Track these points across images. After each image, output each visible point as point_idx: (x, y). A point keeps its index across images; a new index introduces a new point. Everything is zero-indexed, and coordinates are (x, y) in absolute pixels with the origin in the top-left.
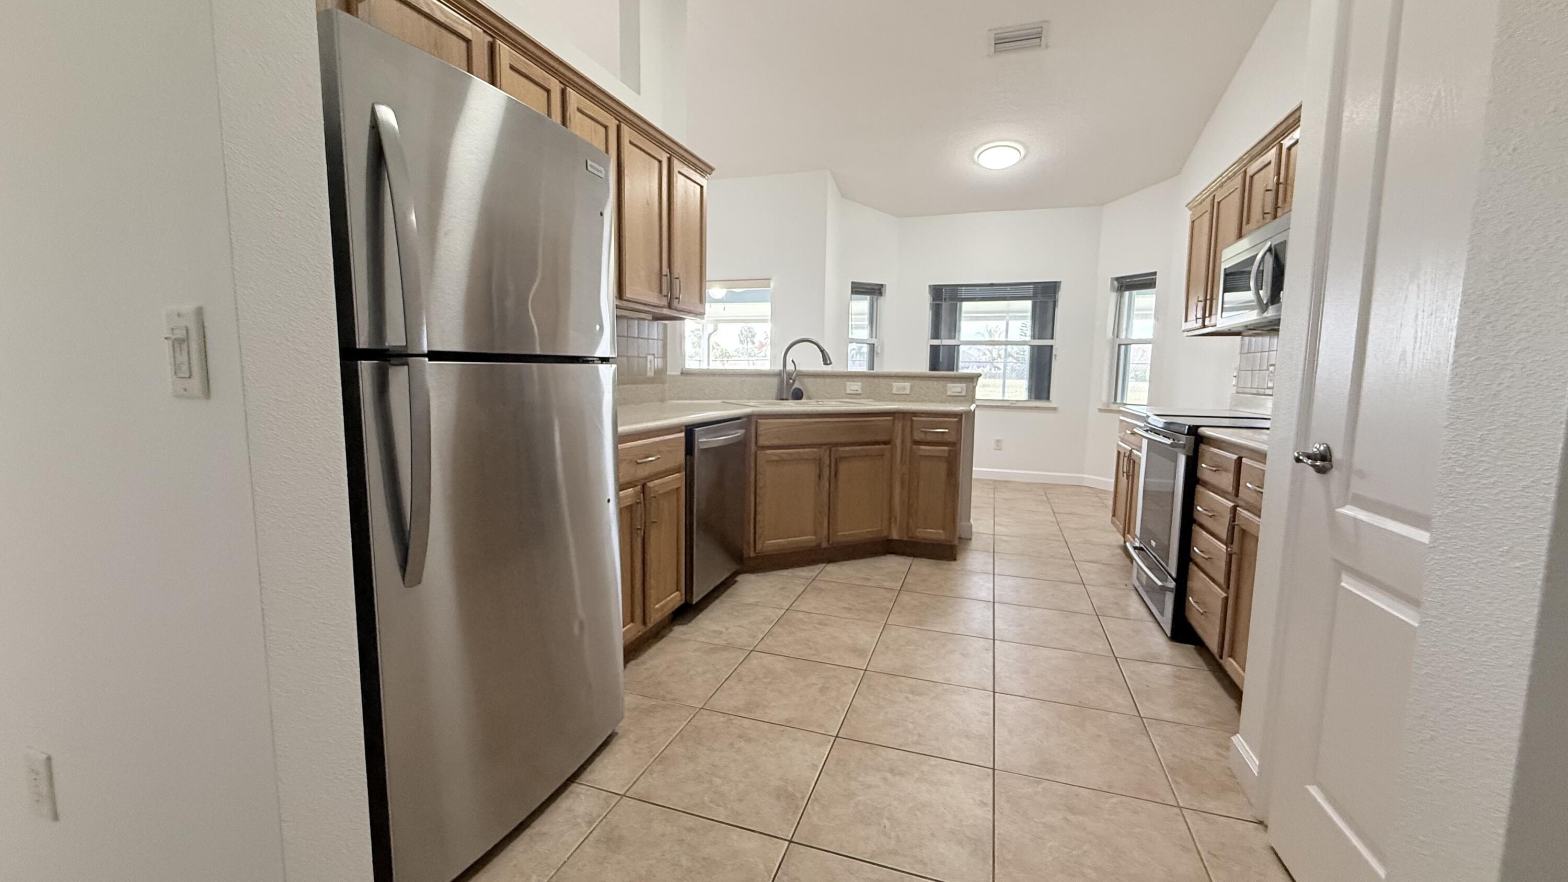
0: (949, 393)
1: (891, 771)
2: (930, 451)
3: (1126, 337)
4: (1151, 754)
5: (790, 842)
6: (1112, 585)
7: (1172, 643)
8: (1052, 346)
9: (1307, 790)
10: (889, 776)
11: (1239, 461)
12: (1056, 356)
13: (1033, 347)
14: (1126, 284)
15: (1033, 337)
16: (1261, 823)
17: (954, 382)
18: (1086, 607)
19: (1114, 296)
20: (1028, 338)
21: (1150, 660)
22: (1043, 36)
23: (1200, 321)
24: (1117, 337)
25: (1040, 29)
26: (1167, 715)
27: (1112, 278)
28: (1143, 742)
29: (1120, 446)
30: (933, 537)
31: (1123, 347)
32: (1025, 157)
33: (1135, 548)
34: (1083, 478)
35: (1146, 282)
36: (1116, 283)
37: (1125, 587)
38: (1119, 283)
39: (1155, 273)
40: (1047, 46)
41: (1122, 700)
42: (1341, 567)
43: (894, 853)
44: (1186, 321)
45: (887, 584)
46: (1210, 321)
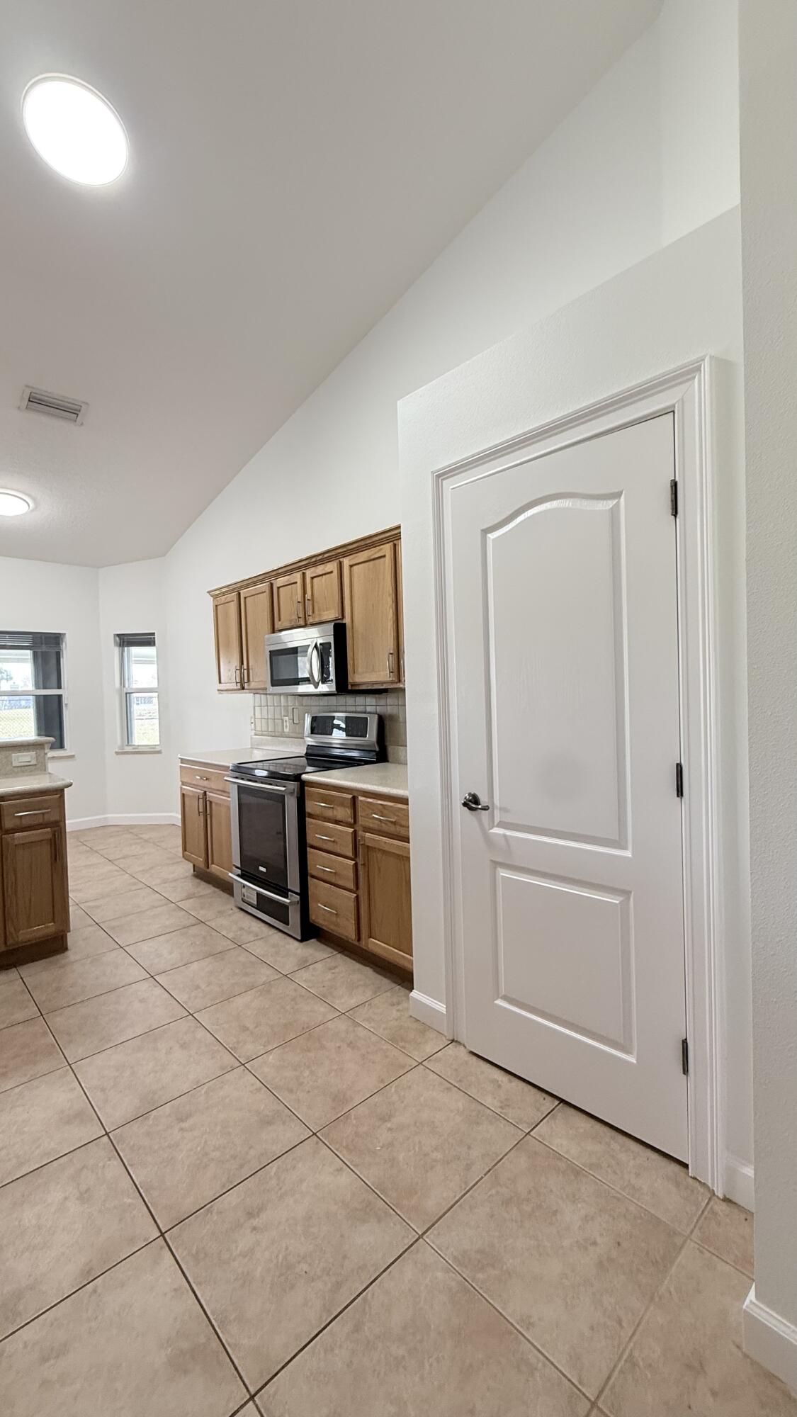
0: (15, 764)
1: (250, 1215)
2: (25, 837)
3: (129, 687)
4: (374, 1039)
5: (252, 1398)
6: (221, 913)
7: (304, 943)
8: (60, 697)
9: (496, 1004)
10: (255, 1222)
11: (354, 798)
12: (66, 705)
13: (37, 697)
14: (126, 641)
15: (37, 687)
16: (453, 1041)
17: (20, 752)
18: (227, 944)
19: (117, 650)
20: (30, 686)
21: (304, 965)
22: (80, 414)
23: (239, 684)
24: (124, 686)
25: (76, 407)
26: (353, 1002)
27: (115, 635)
28: (361, 1032)
29: (184, 789)
30: (40, 934)
31: (128, 695)
32: (32, 511)
33: (238, 876)
34: (107, 817)
35: (147, 640)
36: (117, 639)
37: (231, 912)
38: (120, 639)
39: (153, 634)
40: (82, 424)
41: (321, 1009)
42: (496, 864)
43: (338, 1285)
44: (220, 682)
45: (20, 1016)
46: (249, 685)
